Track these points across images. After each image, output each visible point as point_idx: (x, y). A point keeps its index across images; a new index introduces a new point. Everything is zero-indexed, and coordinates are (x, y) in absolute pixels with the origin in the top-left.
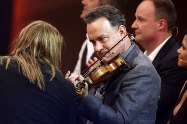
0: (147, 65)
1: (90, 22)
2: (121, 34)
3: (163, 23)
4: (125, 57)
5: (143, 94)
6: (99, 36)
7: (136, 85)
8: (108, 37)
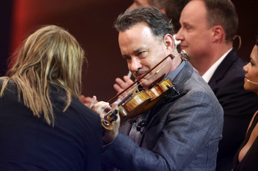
0: (204, 91)
1: (123, 30)
2: (168, 46)
3: (219, 30)
4: (172, 80)
5: (198, 130)
6: (135, 49)
7: (188, 119)
8: (148, 51)
